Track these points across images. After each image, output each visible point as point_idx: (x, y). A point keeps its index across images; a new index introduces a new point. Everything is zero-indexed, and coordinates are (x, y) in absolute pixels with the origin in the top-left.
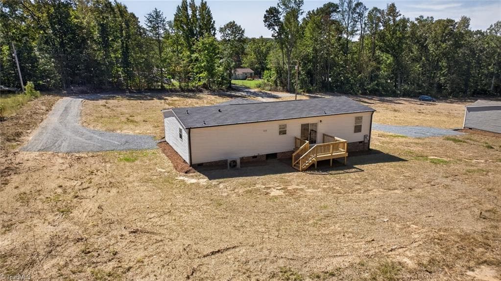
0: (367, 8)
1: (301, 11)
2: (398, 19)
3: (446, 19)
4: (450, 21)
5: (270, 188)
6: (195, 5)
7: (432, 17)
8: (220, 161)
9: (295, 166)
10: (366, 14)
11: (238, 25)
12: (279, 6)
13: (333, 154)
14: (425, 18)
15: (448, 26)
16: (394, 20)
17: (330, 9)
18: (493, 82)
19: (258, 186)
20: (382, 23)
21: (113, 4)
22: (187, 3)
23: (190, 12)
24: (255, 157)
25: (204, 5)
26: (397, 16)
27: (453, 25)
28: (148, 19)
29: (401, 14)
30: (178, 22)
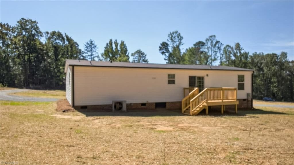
1: (182, 43)
3: (272, 53)
4: (274, 55)
5: (157, 125)
6: (117, 42)
7: (262, 53)
8: (106, 105)
9: (185, 112)
10: (222, 48)
11: (143, 51)
12: (168, 41)
13: (224, 101)
14: (258, 53)
15: (273, 57)
16: (240, 53)
20: (232, 54)
21: (64, 35)
22: (112, 41)
23: (114, 46)
24: (143, 104)
26: (242, 50)
27: (276, 57)
28: (85, 45)
29: (243, 49)
30: (107, 52)
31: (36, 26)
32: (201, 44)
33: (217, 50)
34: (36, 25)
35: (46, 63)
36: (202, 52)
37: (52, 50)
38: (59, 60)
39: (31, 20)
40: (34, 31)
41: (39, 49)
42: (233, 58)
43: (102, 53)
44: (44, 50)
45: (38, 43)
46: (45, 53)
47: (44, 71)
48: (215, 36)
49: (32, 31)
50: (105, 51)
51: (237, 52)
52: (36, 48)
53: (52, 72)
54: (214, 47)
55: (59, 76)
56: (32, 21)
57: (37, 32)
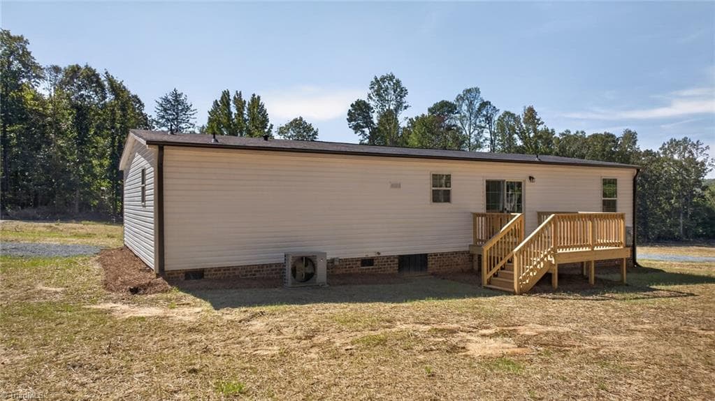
0: (497, 108)
1: (404, 105)
2: (540, 128)
3: (603, 133)
4: (609, 137)
6: (241, 99)
7: (582, 132)
9: (489, 283)
10: (496, 118)
11: (308, 123)
12: (371, 98)
14: (572, 133)
15: (607, 141)
16: (535, 130)
17: (444, 109)
18: (681, 222)
19: (400, 326)
20: (517, 133)
21: (103, 78)
22: (229, 96)
23: (234, 110)
24: (367, 262)
25: (255, 101)
26: (539, 124)
27: (614, 141)
28: (161, 105)
29: (543, 123)
30: (215, 125)
31: (23, 50)
32: (446, 109)
33: (483, 124)
34: (24, 48)
35: (53, 150)
36: (449, 128)
37: (70, 114)
38: (90, 141)
39: (8, 34)
40: (16, 62)
41: (32, 111)
42: (519, 143)
43: (203, 127)
44: (46, 116)
45: (29, 97)
46: (50, 124)
47: (48, 171)
48: (477, 90)
49: (10, 63)
50: (210, 120)
51: (528, 130)
52: (24, 109)
53: (70, 172)
54: (476, 117)
55: (88, 185)
56: (12, 34)
57: (24, 65)
